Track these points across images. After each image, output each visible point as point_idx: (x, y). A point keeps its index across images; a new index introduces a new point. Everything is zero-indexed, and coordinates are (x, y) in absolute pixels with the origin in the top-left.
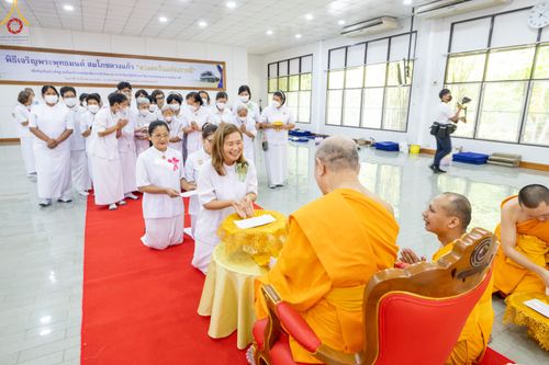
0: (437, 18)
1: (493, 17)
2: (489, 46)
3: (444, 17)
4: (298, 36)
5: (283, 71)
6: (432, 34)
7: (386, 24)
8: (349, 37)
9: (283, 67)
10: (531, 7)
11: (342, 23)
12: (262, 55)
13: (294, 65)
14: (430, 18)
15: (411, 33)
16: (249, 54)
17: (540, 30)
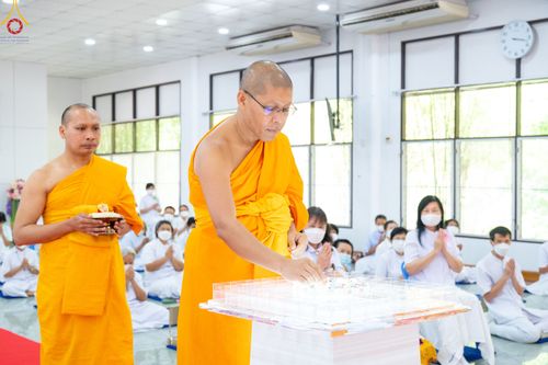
0: (380, 32)
1: (457, 36)
2: (457, 81)
3: (389, 32)
4: (148, 49)
5: (125, 110)
6: (375, 58)
7: (298, 38)
8: (242, 54)
9: (125, 103)
10: (501, 27)
11: (224, 31)
12: (79, 78)
13: (146, 100)
14: (365, 33)
15: (338, 54)
16: (49, 76)
17: (519, 61)
